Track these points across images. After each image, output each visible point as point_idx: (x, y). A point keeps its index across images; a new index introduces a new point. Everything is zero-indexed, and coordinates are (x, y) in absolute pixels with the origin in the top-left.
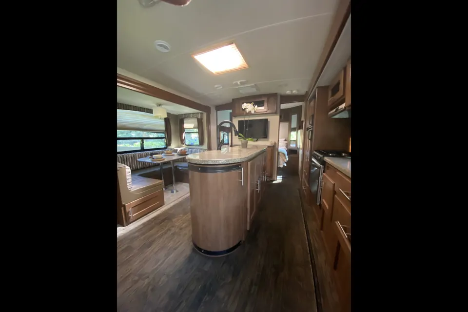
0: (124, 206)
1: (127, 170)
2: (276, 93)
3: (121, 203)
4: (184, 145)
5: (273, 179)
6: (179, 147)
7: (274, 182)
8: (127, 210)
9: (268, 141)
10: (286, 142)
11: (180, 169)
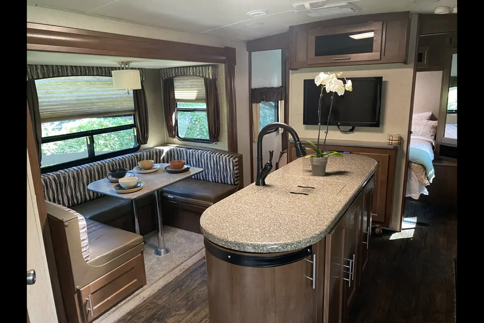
0: (79, 292)
1: (80, 223)
2: (409, 12)
3: (74, 287)
4: (176, 140)
5: (391, 228)
6: (165, 144)
7: (394, 237)
8: (84, 299)
9: (382, 131)
10: (435, 123)
11: (170, 199)
